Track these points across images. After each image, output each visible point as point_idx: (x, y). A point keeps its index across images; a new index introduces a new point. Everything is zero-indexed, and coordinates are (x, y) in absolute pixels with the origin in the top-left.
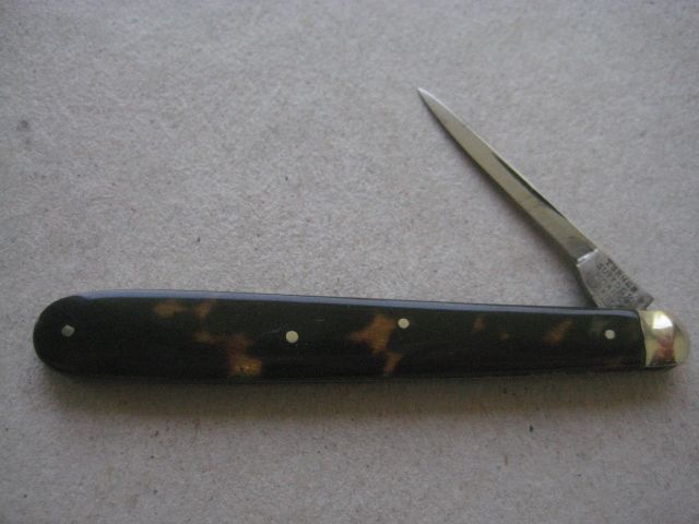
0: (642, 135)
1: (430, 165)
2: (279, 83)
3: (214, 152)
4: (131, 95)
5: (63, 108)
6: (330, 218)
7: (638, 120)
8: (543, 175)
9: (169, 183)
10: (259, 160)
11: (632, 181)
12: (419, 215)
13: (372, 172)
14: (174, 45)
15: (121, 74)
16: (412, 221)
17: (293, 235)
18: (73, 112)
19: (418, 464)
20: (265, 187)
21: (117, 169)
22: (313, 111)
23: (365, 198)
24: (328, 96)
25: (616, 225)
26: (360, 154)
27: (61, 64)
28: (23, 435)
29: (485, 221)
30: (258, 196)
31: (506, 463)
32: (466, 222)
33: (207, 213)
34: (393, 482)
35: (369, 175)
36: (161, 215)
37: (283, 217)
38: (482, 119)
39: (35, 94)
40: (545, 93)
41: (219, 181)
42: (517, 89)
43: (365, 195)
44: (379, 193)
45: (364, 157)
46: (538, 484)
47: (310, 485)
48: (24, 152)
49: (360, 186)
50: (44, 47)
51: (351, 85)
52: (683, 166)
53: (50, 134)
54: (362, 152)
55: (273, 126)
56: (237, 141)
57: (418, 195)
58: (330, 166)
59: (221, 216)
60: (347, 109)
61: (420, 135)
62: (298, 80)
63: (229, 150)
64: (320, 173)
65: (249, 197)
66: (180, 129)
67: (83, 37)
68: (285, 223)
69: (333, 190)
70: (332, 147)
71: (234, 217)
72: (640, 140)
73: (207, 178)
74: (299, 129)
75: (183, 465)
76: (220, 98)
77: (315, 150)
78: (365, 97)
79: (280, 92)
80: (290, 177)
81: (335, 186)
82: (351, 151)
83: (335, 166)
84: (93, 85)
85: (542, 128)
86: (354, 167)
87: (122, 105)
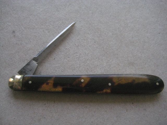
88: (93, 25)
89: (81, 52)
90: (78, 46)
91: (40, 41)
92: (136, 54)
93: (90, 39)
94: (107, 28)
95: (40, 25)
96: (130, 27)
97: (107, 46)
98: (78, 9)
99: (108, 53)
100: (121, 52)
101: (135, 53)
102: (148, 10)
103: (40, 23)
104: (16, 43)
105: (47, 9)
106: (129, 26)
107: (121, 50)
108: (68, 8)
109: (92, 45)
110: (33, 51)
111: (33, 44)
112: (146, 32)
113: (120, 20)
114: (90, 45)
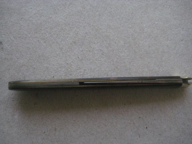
0: (182, 40)
1: (120, 52)
2: (75, 27)
4: (31, 32)
5: (12, 37)
7: (181, 36)
8: (153, 54)
9: (44, 60)
10: (70, 52)
11: (178, 55)
12: (117, 67)
13: (103, 55)
14: (44, 16)
15: (28, 26)
17: (81, 75)
18: (15, 38)
19: (115, 138)
20: (72, 60)
21: (29, 56)
22: (86, 36)
24: (90, 31)
26: (99, 49)
27: (11, 23)
28: (8, 134)
29: (136, 69)
31: (139, 137)
32: (130, 69)
33: (56, 69)
36: (42, 70)
37: (77, 69)
38: (135, 37)
39: (3, 33)
42: (146, 27)
43: (101, 62)
44: (105, 61)
48: (1, 51)
49: (100, 59)
50: (5, 18)
51: (97, 27)
53: (8, 46)
54: (100, 48)
56: (64, 46)
57: (116, 61)
58: (91, 53)
59: (60, 69)
61: (117, 42)
62: (81, 26)
63: (61, 49)
64: (88, 55)
65: (68, 63)
66: (47, 43)
67: (16, 14)
68: (78, 71)
69: (92, 61)
70: (91, 47)
71: (63, 70)
72: (181, 42)
73: (55, 58)
75: (52, 141)
80: (79, 57)
82: (97, 48)
84: (20, 30)
85: (153, 39)
86: (98, 53)
87: (29, 36)
88: (101, 31)
89: (85, 67)
91: (35, 54)
93: (97, 50)
95: (33, 32)
97: (118, 59)
98: (81, 9)
99: (118, 67)
101: (151, 67)
102: (170, 9)
103: (34, 31)
104: (5, 58)
105: (42, 10)
106: (145, 31)
107: (134, 64)
108: (68, 8)
110: (26, 68)
111: (26, 58)
112: (166, 40)
113: (134, 24)
114: (96, 58)
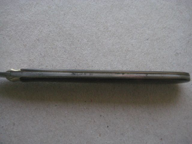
3: (21, 47)
6: (53, 66)
16: (76, 66)
23: (63, 60)
25: (137, 67)
30: (33, 59)
34: (68, 141)
35: (65, 53)
40: (119, 27)
41: (22, 55)
45: (64, 48)
46: (109, 142)
47: (44, 141)
52: (159, 49)
55: (38, 39)
60: (59, 33)
74: (45, 39)
76: (23, 30)
77: (49, 46)
78: (65, 30)
79: (40, 29)
81: (55, 56)
83: (55, 50)
90: (45, 56)
92: (115, 66)
94: (81, 33)
96: (110, 31)
100: (97, 63)
109: (61, 55)
